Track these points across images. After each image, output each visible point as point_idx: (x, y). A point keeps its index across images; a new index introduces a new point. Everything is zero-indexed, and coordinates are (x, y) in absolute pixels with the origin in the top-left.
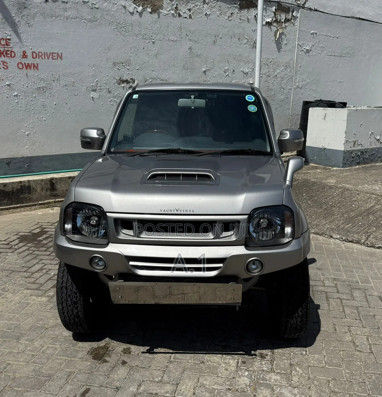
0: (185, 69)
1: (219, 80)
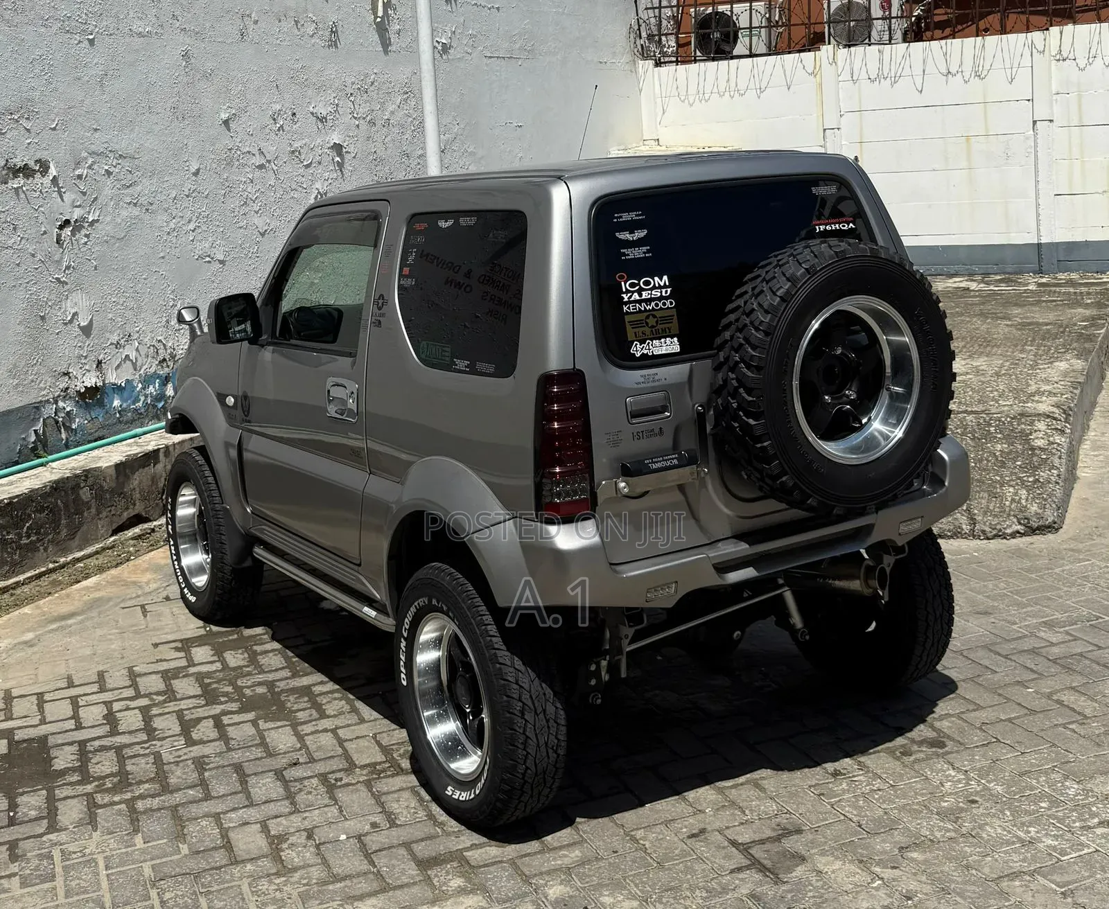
0: (177, 118)
1: (263, 145)
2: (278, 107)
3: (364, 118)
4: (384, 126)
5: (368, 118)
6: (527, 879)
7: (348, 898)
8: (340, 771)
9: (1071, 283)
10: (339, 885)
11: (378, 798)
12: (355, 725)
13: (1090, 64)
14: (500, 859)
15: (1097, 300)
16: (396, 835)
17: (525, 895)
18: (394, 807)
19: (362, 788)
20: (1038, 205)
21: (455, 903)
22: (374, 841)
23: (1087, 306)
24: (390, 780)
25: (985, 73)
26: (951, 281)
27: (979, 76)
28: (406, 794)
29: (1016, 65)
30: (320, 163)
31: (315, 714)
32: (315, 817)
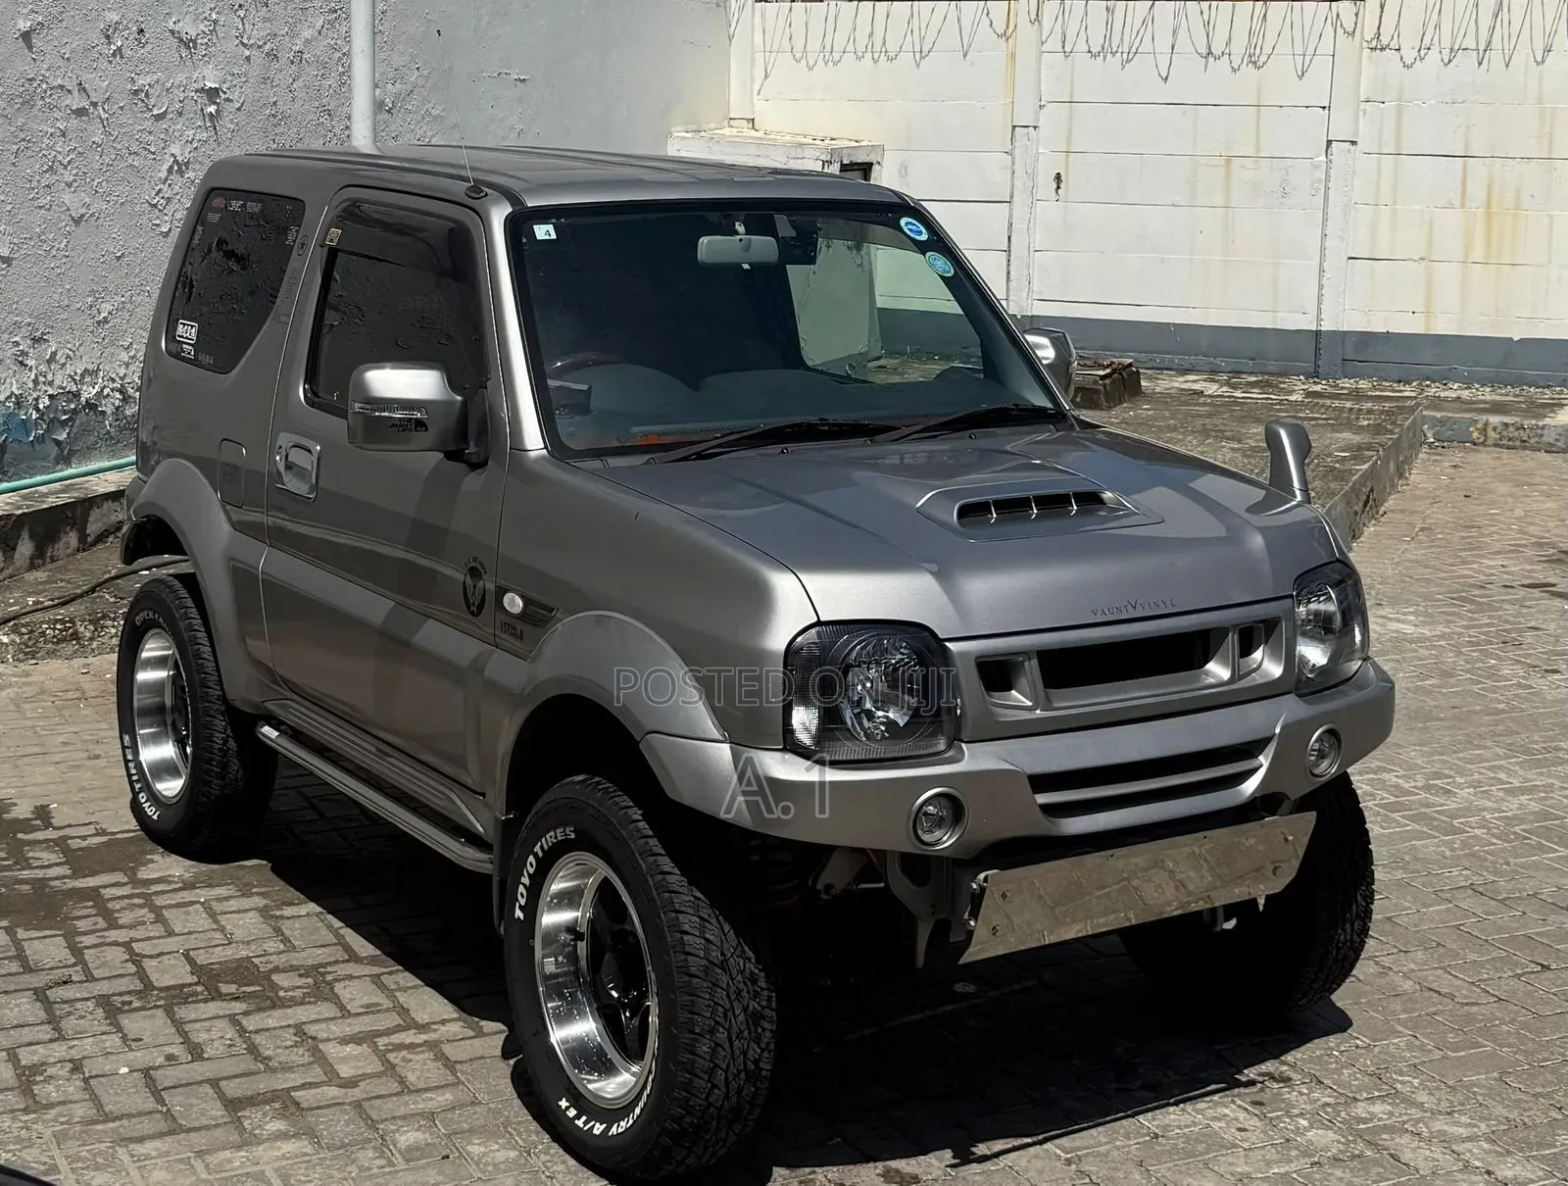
1: (85, 77)
2: (114, 17)
3: (260, 47)
4: (292, 62)
5: (267, 47)
6: (372, 1125)
7: (122, 1140)
8: (129, 993)
9: (1357, 395)
10: (111, 1125)
11: (178, 1025)
12: (159, 938)
13: (1421, 59)
14: (340, 1101)
15: (1379, 421)
16: (200, 1070)
17: (369, 1140)
18: (199, 1037)
19: (160, 1012)
20: (1322, 270)
21: (270, 1148)
22: (166, 1077)
23: (1360, 429)
24: (202, 1005)
25: (1263, 59)
26: (1181, 379)
27: (1255, 63)
28: (223, 1024)
29: (1310, 51)
30: (180, 114)
31: (101, 923)
32: (87, 1046)
